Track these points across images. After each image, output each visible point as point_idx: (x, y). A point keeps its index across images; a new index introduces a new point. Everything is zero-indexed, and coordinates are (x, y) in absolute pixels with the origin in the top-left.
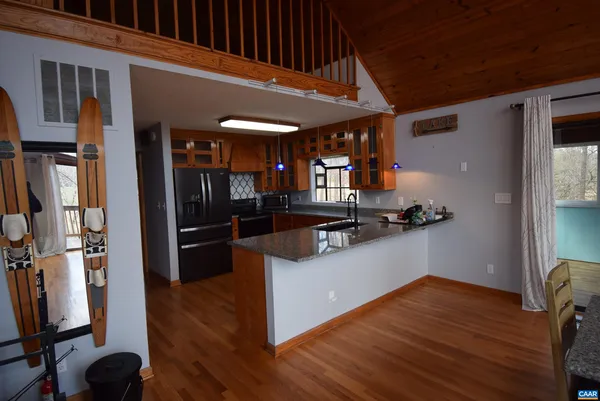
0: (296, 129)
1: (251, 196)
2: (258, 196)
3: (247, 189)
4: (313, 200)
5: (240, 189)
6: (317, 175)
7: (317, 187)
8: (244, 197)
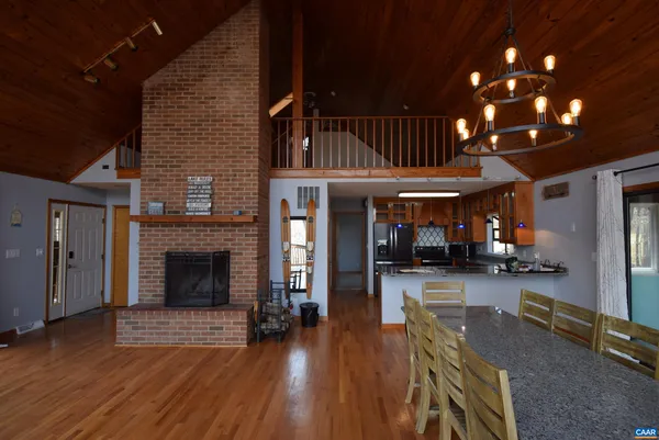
0: (457, 194)
1: (442, 244)
2: (447, 245)
3: (438, 239)
4: (489, 251)
5: (431, 239)
6: (494, 230)
7: (495, 239)
8: (435, 245)
